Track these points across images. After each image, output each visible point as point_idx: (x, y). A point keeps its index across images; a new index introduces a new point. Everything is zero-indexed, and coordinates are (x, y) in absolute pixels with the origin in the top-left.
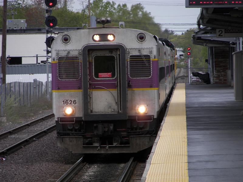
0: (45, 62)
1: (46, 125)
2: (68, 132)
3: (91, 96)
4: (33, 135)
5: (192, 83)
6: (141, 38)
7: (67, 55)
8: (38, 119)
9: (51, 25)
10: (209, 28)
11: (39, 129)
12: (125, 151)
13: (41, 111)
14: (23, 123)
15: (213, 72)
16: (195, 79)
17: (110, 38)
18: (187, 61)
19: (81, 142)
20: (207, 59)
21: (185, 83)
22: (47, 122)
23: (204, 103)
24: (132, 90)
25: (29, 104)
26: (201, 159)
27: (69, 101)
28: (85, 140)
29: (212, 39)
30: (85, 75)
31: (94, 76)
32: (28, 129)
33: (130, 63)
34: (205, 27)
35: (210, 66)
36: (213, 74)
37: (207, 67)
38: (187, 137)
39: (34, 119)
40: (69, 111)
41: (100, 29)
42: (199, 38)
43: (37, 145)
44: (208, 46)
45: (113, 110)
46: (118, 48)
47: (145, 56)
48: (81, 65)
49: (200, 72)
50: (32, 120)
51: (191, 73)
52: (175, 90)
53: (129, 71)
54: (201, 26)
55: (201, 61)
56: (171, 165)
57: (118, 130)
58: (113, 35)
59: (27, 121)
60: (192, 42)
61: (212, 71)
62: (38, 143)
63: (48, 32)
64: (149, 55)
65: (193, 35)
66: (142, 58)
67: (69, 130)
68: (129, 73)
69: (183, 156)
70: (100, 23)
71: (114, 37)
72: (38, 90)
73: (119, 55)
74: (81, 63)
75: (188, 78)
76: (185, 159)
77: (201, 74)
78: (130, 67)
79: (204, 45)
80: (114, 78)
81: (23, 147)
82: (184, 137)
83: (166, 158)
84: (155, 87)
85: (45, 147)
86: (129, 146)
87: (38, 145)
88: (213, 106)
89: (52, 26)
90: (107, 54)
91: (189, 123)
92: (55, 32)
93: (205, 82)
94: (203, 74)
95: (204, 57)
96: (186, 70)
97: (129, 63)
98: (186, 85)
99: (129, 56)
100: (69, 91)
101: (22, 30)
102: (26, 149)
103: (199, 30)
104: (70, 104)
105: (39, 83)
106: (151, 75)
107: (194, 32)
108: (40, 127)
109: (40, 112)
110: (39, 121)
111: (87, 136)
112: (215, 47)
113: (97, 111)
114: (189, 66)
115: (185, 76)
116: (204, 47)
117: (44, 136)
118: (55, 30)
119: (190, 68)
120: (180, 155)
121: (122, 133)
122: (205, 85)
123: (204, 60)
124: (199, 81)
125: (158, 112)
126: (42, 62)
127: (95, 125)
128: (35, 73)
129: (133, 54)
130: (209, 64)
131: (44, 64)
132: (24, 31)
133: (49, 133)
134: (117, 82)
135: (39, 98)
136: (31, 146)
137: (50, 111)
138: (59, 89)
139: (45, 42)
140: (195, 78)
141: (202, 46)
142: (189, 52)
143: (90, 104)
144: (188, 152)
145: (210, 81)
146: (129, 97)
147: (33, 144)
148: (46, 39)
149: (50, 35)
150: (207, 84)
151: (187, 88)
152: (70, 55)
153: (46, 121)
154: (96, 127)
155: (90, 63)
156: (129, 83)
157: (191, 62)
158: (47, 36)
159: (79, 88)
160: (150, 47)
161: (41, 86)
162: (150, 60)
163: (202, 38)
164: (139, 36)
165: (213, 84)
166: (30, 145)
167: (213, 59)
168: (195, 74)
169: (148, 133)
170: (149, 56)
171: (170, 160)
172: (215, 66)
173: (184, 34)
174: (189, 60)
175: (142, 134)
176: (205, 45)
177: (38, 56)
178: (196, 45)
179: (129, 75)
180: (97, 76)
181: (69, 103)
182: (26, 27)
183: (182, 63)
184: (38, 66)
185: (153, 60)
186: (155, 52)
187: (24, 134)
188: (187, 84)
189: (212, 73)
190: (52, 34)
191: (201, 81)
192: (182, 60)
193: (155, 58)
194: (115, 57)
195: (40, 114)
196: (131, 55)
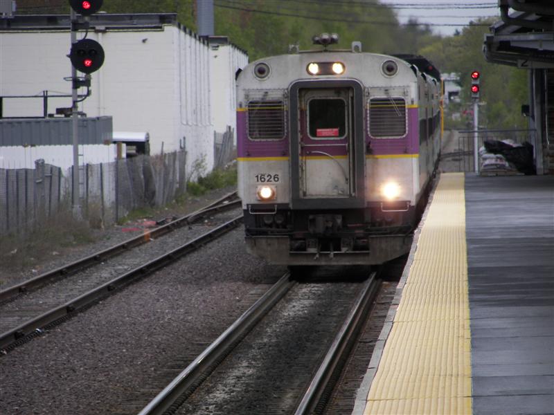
0: (69, 113)
1: (72, 290)
2: (264, 229)
3: (304, 168)
4: (33, 317)
5: (485, 171)
6: (390, 69)
7: (262, 99)
8: (49, 272)
9: (85, 7)
10: (533, 17)
11: (51, 301)
12: (360, 262)
13: (55, 250)
14: (5, 283)
15: (544, 141)
16: (493, 161)
17: (337, 68)
18: (468, 111)
19: (286, 245)
20: (526, 103)
21: (465, 172)
22: (75, 282)
23: (518, 228)
24: (374, 158)
25: (23, 232)
26: (510, 388)
27: (266, 176)
28: (293, 242)
29: (541, 46)
30: (295, 132)
31: (309, 135)
32: (21, 300)
33: (371, 111)
34: (521, 13)
35: (536, 125)
36: (544, 147)
37: (525, 127)
38: (471, 326)
39: (36, 273)
40: (266, 192)
41: (319, 54)
42: (505, 45)
43: (44, 347)
44: (530, 67)
45: (340, 192)
46: (350, 88)
47: (395, 100)
48: (287, 116)
49: (507, 142)
50: (32, 277)
51: (481, 144)
52: (436, 192)
53: (368, 125)
54: (511, 11)
55: (510, 111)
56: (426, 405)
57: (349, 225)
58: (341, 63)
59: (17, 280)
60: (485, 57)
61: (540, 138)
62: (49, 342)
63: (76, 27)
64: (403, 97)
65: (488, 37)
66: (391, 104)
67: (266, 225)
68: (368, 129)
69: (459, 379)
70: (320, 44)
71: (344, 67)
72: (47, 191)
73: (352, 98)
74: (287, 111)
75: (471, 157)
76: (466, 387)
77: (510, 148)
78: (371, 118)
79: (519, 65)
80: (343, 138)
81: (5, 352)
82: (461, 323)
83: (410, 384)
84: (412, 153)
85: (68, 351)
86: (368, 254)
87: (48, 345)
88: (544, 238)
89: (88, 9)
90: (331, 96)
91: (476, 287)
92: (98, 28)
93: (520, 170)
94: (515, 146)
95: (516, 100)
96: (466, 135)
97: (368, 112)
98: (466, 177)
99: (369, 101)
100: (267, 158)
101: (3, 19)
102: (13, 359)
103: (503, 23)
104: (268, 181)
105: (51, 171)
106: (407, 132)
107: (491, 29)
108: (53, 297)
109: (54, 253)
110: (52, 279)
111: (298, 236)
112: (549, 70)
113: (314, 193)
114: (476, 123)
115: (464, 153)
116: (518, 70)
117: (65, 322)
118: (97, 22)
119: (479, 128)
120: (452, 375)
121: (357, 231)
122: (521, 177)
123: (518, 108)
124: (504, 166)
125: (417, 195)
126: (59, 111)
127: (311, 217)
128: (41, 143)
129: (375, 97)
130: (533, 117)
131: (66, 116)
132: (9, 24)
133: (81, 312)
134: (349, 145)
135: (49, 214)
136: (30, 348)
137: (81, 249)
138: (249, 155)
139: (68, 56)
140: (491, 159)
141: (513, 68)
142: (474, 85)
143: (302, 181)
144: (473, 366)
145: (535, 166)
146: (368, 169)
147: (35, 342)
148: (70, 47)
149: (83, 37)
150: (527, 174)
151: (469, 186)
152: (269, 98)
153: (72, 278)
154: (313, 221)
155: (303, 112)
156: (368, 147)
157: (480, 112)
158: (73, 37)
159: (284, 154)
160: (405, 85)
161: (57, 178)
162: (404, 107)
163: (512, 44)
164: (386, 65)
165: (545, 174)
166: (25, 345)
167: (542, 102)
168: (491, 147)
169: (401, 230)
170: (403, 100)
171: (422, 389)
172: (549, 125)
173: (461, 34)
174: (476, 109)
175: (390, 233)
176: (522, 65)
177: (49, 94)
178: (496, 65)
179: (369, 133)
180: (314, 134)
181: (267, 179)
182: (13, 13)
183: (456, 116)
184: (48, 122)
185: (410, 107)
186: (413, 93)
187: (8, 317)
188: (472, 174)
189: (541, 145)
190: (89, 34)
191: (510, 166)
192: (455, 107)
193: (412, 102)
194: (345, 100)
195: (54, 258)
196: (372, 98)
